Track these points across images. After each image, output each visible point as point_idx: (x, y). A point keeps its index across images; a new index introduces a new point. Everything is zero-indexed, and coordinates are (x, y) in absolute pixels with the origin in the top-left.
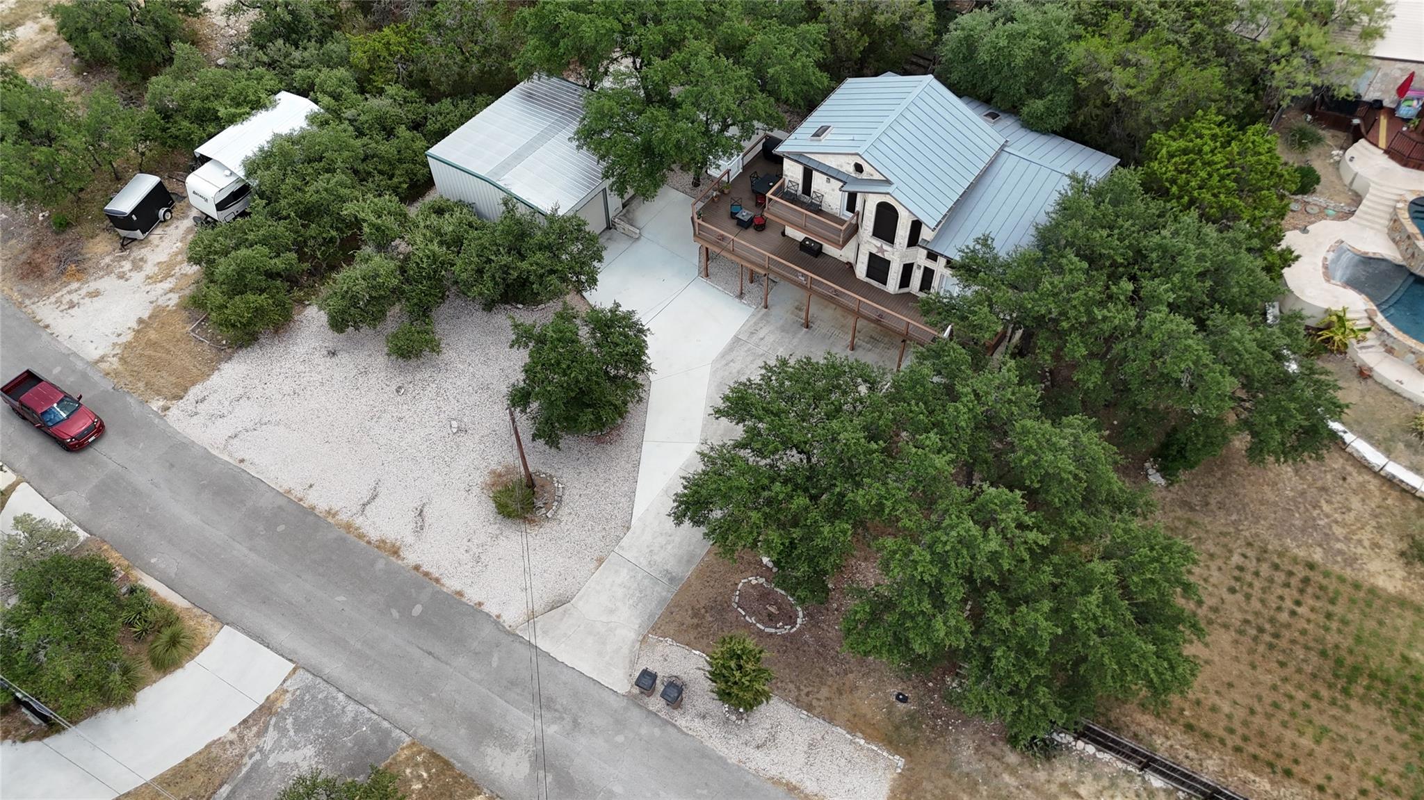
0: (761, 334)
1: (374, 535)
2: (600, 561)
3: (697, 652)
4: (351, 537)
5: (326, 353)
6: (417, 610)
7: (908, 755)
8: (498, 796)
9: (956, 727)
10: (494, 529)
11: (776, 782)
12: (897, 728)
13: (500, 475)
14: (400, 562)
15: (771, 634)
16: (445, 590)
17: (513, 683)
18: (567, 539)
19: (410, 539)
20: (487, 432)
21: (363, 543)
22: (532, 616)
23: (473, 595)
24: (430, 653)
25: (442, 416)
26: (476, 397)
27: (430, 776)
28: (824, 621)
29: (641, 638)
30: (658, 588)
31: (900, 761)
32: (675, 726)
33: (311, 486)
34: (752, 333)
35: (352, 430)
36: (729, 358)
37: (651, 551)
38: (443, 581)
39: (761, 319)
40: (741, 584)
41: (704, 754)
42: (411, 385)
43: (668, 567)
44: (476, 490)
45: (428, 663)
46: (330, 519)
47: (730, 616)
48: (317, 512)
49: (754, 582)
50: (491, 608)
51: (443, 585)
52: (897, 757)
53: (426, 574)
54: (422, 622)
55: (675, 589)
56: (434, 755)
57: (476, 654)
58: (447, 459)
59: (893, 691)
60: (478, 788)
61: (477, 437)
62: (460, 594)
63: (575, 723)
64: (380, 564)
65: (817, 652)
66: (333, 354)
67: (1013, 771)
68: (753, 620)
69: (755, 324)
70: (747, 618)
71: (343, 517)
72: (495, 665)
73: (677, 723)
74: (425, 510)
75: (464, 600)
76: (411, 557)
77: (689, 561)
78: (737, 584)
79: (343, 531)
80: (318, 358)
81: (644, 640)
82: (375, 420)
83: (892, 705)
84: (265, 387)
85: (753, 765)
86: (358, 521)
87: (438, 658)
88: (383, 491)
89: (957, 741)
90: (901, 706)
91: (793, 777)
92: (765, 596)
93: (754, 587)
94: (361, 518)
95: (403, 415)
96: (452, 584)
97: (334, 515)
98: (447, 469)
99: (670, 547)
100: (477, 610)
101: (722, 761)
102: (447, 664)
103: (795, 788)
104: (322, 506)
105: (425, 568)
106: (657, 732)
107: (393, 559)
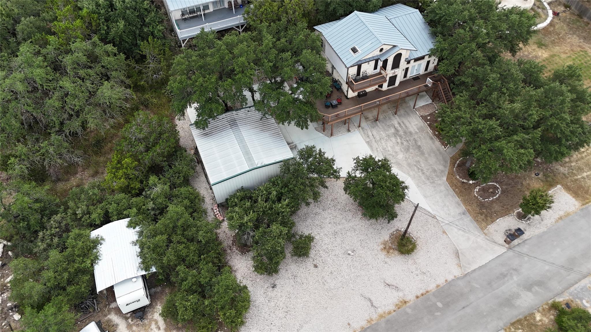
0: (370, 134)
1: (392, 308)
2: (444, 232)
3: (498, 220)
4: (388, 317)
5: (271, 289)
6: (439, 305)
7: (557, 183)
8: (538, 308)
9: (552, 167)
10: (410, 262)
11: (557, 221)
12: (547, 181)
13: (385, 248)
14: (411, 302)
15: (499, 196)
16: (433, 291)
17: (489, 284)
18: (429, 239)
19: (401, 294)
20: (359, 243)
21: (394, 313)
22: (459, 265)
23: (441, 281)
24: (464, 308)
25: (340, 256)
26: (338, 240)
27: (522, 329)
28: (500, 179)
29: (484, 235)
30: (465, 220)
31: (559, 186)
32: (526, 240)
33: (349, 324)
34: (368, 137)
35: (326, 295)
36: (375, 149)
37: (449, 214)
38: (429, 289)
39: (363, 131)
40: (476, 195)
41: (540, 237)
42: (315, 261)
43: (458, 212)
44: (387, 260)
45: (468, 310)
46: (373, 323)
47: (486, 204)
48: (365, 327)
49: (477, 190)
50: (450, 278)
51: (431, 291)
52: (558, 186)
53: (422, 295)
54: (447, 305)
55: (468, 214)
56: (513, 324)
57: (471, 291)
58: (365, 264)
59: (533, 175)
60: (532, 314)
61: (360, 248)
62: (438, 286)
63: (515, 270)
64: (409, 311)
65: (511, 187)
66: (274, 286)
67: (570, 162)
68: (492, 199)
69: (364, 133)
70: (490, 199)
71: (375, 316)
72: (478, 286)
73: (525, 239)
74: (387, 282)
75: (442, 285)
76: (411, 297)
77: (459, 205)
78: (475, 196)
79: (383, 319)
80: (271, 293)
81: (486, 234)
82: (326, 283)
83: (539, 178)
84: (273, 324)
85: (549, 225)
86: (380, 311)
87: (468, 306)
88: (368, 295)
89: (557, 169)
90: (540, 176)
91: (557, 216)
92: (483, 190)
93: (479, 191)
94: (379, 309)
95: (330, 270)
96: (432, 287)
97: (372, 320)
98: (370, 266)
99: (450, 208)
100: (449, 284)
101: (544, 233)
102: (471, 303)
103: (561, 217)
104: (364, 324)
105: (419, 294)
106: (526, 246)
107: (408, 304)
